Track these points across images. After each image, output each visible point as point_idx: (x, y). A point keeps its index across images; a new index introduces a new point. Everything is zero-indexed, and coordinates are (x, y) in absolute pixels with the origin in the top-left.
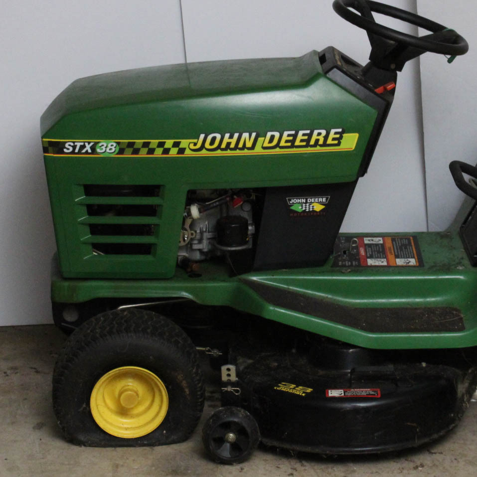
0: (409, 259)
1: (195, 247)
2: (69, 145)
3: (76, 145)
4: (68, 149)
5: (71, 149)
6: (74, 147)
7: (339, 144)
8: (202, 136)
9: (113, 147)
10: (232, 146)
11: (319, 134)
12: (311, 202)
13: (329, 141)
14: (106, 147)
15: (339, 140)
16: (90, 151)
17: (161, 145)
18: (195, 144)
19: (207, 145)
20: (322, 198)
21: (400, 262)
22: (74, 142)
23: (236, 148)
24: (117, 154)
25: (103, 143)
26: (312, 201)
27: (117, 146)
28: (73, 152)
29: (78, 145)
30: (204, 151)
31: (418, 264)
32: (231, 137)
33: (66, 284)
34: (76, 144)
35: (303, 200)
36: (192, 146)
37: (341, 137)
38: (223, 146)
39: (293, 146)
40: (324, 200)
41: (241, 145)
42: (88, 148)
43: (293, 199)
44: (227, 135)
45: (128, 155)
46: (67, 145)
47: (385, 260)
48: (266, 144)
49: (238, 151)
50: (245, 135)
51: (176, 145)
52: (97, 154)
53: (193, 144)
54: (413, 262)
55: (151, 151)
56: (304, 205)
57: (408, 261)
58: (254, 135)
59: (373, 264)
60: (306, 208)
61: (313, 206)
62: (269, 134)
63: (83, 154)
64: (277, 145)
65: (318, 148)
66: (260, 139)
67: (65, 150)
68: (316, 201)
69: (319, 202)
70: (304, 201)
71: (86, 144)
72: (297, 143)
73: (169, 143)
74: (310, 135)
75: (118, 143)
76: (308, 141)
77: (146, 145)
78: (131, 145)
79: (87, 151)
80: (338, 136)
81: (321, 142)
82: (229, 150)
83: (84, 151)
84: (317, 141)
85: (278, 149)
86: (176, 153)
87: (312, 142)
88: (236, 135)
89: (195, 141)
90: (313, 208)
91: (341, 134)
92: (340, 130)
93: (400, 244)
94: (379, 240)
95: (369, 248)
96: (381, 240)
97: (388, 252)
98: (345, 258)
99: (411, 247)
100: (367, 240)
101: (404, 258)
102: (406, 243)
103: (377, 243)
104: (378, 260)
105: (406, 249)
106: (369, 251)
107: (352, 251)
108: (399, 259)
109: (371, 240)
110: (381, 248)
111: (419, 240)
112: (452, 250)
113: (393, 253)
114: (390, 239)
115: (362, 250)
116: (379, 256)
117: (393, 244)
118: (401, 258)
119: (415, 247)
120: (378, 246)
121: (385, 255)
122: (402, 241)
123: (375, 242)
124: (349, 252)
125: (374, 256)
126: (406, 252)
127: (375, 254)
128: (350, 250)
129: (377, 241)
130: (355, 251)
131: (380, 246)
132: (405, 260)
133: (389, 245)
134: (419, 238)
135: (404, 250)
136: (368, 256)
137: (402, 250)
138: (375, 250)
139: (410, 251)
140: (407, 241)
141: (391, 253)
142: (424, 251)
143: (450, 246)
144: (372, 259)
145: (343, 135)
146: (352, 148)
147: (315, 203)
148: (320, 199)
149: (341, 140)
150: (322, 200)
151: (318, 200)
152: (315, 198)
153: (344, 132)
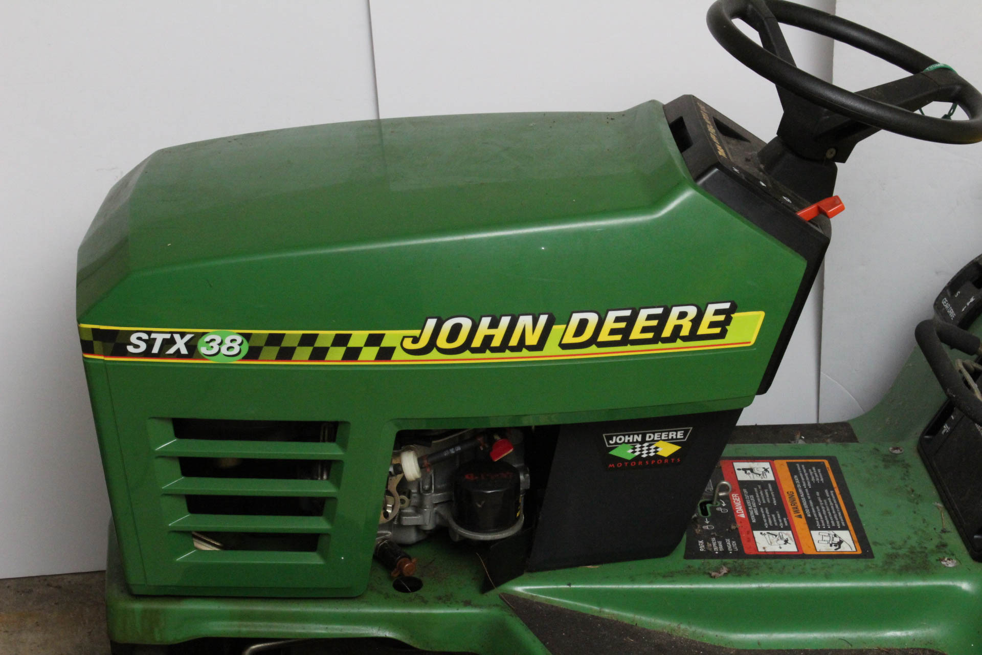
0: (837, 532)
1: (408, 521)
2: (139, 339)
3: (155, 339)
4: (137, 346)
5: (143, 347)
6: (150, 343)
7: (722, 335)
8: (431, 323)
9: (235, 345)
10: (496, 343)
11: (682, 315)
12: (653, 440)
13: (703, 329)
14: (220, 344)
15: (724, 325)
16: (184, 351)
17: (341, 340)
18: (416, 340)
19: (442, 342)
20: (676, 431)
21: (822, 541)
22: (149, 333)
23: (504, 346)
24: (245, 358)
25: (214, 334)
26: (656, 439)
27: (245, 341)
28: (147, 353)
29: (159, 338)
30: (434, 354)
31: (859, 552)
32: (494, 324)
33: (138, 606)
34: (153, 336)
35: (636, 436)
36: (408, 344)
37: (728, 321)
38: (477, 342)
39: (625, 341)
40: (680, 435)
41: (514, 342)
42: (180, 345)
43: (617, 436)
44: (486, 321)
45: (268, 359)
46: (133, 338)
47: (790, 532)
48: (569, 339)
49: (508, 353)
50: (525, 321)
51: (374, 340)
52: (201, 357)
53: (411, 339)
54: (848, 542)
55: (319, 354)
56: (638, 446)
57: (837, 540)
58: (543, 319)
59: (770, 549)
60: (641, 451)
61: (656, 448)
62: (576, 318)
63: (170, 356)
64: (593, 341)
65: (679, 343)
66: (557, 329)
67: (130, 349)
68: (663, 438)
69: (668, 440)
70: (640, 439)
71: (177, 337)
72: (636, 334)
73: (358, 338)
74: (663, 319)
75: (247, 337)
76: (658, 330)
77: (308, 340)
78: (274, 340)
79: (178, 351)
80: (721, 318)
81: (685, 332)
82: (488, 351)
83: (172, 351)
84: (678, 328)
85: (593, 349)
86: (373, 358)
87: (667, 332)
88: (505, 321)
89: (416, 333)
90: (656, 452)
91: (728, 313)
92: (727, 306)
93: (809, 483)
94: (764, 468)
95: (749, 494)
96: (768, 470)
97: (790, 507)
98: (708, 528)
99: (832, 492)
100: (741, 468)
101: (827, 529)
102: (820, 479)
103: (762, 478)
104: (776, 536)
105: (825, 501)
106: (752, 505)
107: (717, 504)
108: (817, 532)
109: (748, 471)
110: (773, 495)
111: (843, 469)
112: (917, 503)
113: (802, 513)
114: (786, 468)
115: (736, 501)
116: (775, 521)
117: (795, 485)
118: (822, 529)
119: (841, 493)
120: (766, 491)
121: (786, 517)
122: (811, 473)
123: (758, 476)
124: (713, 509)
125: (765, 521)
126: (826, 509)
127: (766, 514)
128: (714, 503)
129: (761, 473)
130: (724, 505)
131: (771, 489)
132: (829, 534)
133: (787, 486)
134: (843, 465)
135: (821, 501)
136: (754, 521)
137: (816, 503)
138: (764, 502)
139: (834, 506)
140: (820, 474)
141: (796, 511)
142: (861, 505)
143: (909, 489)
144: (764, 532)
145: (732, 315)
146: (749, 343)
147: (661, 441)
148: (673, 434)
149: (727, 327)
150: (676, 435)
151: (668, 436)
152: (662, 432)
153: (734, 309)
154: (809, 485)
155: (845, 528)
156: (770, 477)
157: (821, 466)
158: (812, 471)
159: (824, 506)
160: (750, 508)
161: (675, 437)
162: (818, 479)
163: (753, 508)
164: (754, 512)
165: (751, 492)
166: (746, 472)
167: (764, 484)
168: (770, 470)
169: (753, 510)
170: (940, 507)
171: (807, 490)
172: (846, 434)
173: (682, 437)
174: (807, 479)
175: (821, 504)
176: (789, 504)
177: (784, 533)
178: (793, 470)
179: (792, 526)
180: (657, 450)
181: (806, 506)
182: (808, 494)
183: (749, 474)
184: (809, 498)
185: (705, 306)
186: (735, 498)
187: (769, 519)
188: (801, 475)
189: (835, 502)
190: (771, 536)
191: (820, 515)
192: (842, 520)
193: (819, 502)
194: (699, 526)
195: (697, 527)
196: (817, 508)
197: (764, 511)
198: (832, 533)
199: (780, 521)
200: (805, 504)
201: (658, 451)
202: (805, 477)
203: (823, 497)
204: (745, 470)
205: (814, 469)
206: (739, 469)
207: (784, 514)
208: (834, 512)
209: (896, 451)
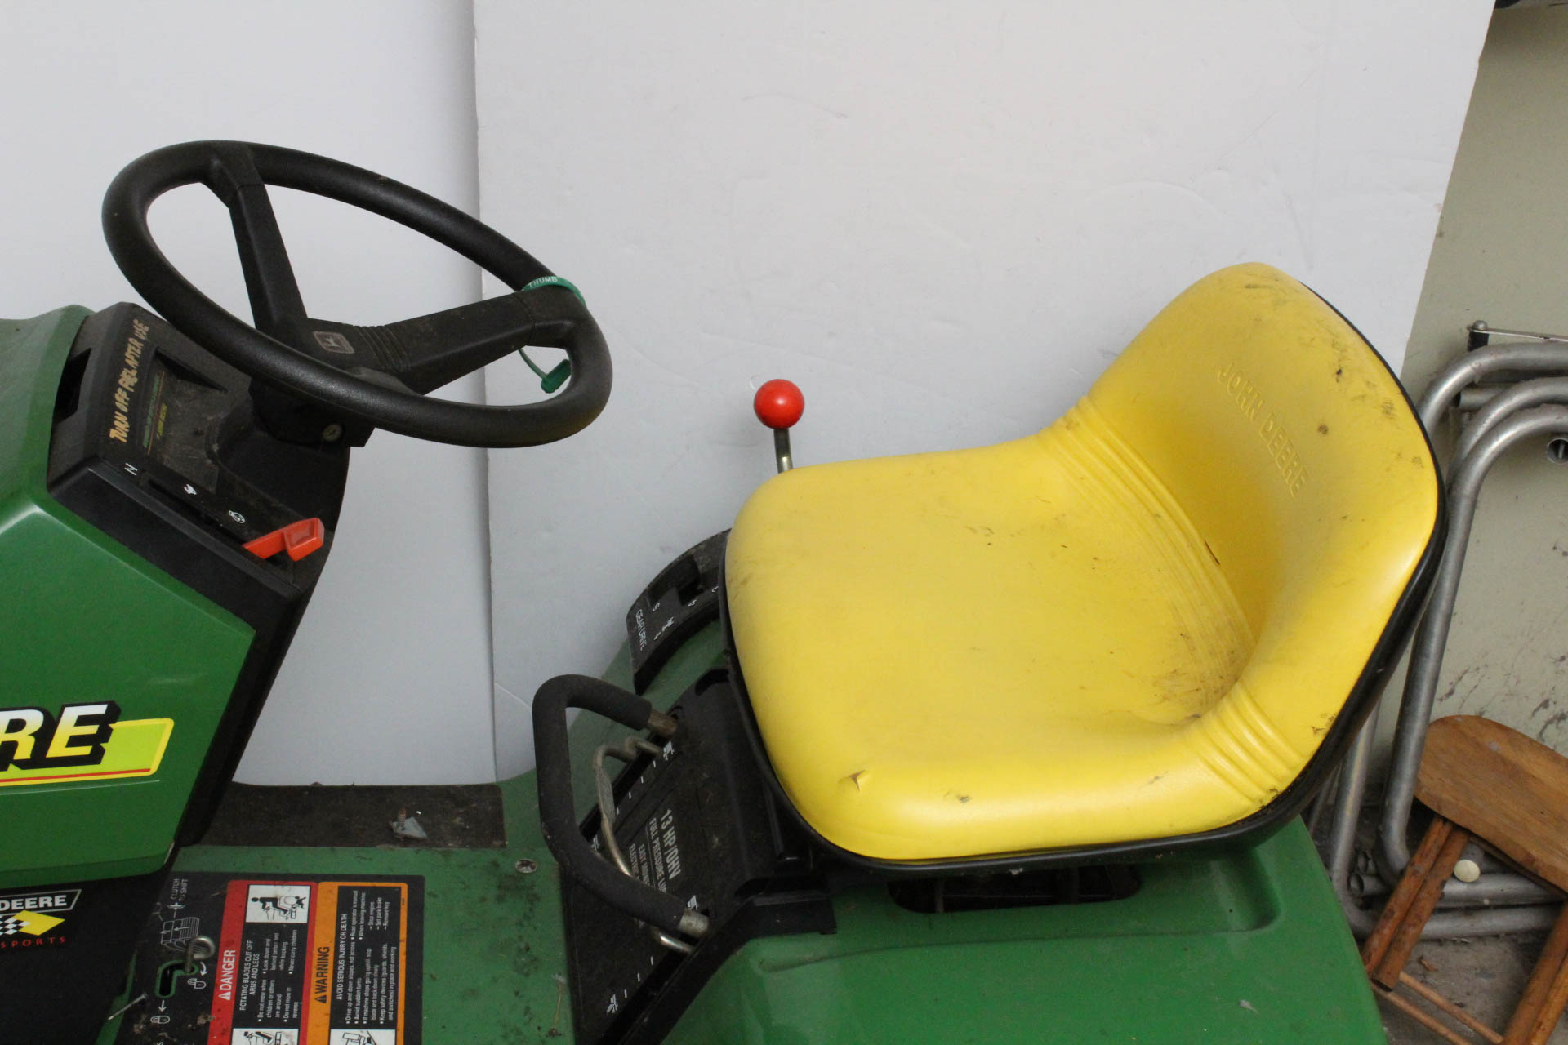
0: (374, 1033)
7: (96, 757)
11: (16, 725)
12: (10, 910)
13: (58, 747)
15: (97, 744)
20: (52, 897)
26: (14, 907)
37: (105, 734)
47: (295, 1033)
68: (28, 906)
69: (38, 909)
80: (92, 729)
81: (24, 751)
84: (8, 748)
90: (18, 928)
91: (104, 723)
92: (101, 709)
93: (362, 929)
94: (297, 898)
95: (253, 952)
96: (303, 901)
97: (314, 979)
98: (158, 1022)
99: (393, 948)
100: (259, 897)
101: (360, 1026)
102: (382, 921)
103: (287, 918)
104: (269, 1039)
105: (376, 967)
106: (250, 975)
107: (193, 970)
108: (341, 1032)
109: (269, 904)
110: (293, 954)
111: (428, 901)
112: (527, 975)
113: (328, 993)
114: (334, 897)
115: (227, 967)
116: (278, 1008)
117: (338, 931)
118: (352, 1026)
119: (408, 953)
120: (285, 944)
121: (299, 1000)
122: (372, 909)
123: (282, 913)
124: (182, 980)
125: (262, 1006)
126: (371, 985)
127: (267, 992)
128: (188, 970)
129: (288, 907)
130: (203, 973)
131: (294, 943)
132: (360, 1037)
133: (323, 937)
134: (430, 894)
135: (368, 967)
136: (242, 1008)
137: (360, 973)
138: (274, 968)
139: (388, 978)
140: (387, 912)
141: (321, 989)
142: (433, 978)
143: (523, 946)
144: (252, 1031)
145: (112, 726)
146: (148, 770)
147: (24, 912)
148: (45, 900)
149: (104, 745)
150: (53, 902)
151: (38, 903)
152: (24, 898)
153: (114, 714)
154: (361, 934)
155: (390, 1025)
156: (301, 917)
157: (392, 896)
158: (376, 905)
159: (372, 978)
160: (245, 981)
161: (50, 905)
162: (379, 923)
163: (251, 979)
164: (249, 988)
165: (259, 948)
166: (264, 907)
167: (284, 930)
168: (306, 902)
169: (249, 984)
170: (561, 983)
171: (353, 945)
172: (490, 808)
173: (65, 904)
174: (362, 921)
175: (368, 973)
176: (314, 971)
177: (284, 1033)
178: (345, 903)
179: (302, 1021)
180: (20, 925)
181: (340, 979)
182: (352, 953)
183: (269, 909)
184: (352, 959)
185: (59, 709)
186: (227, 958)
187: (270, 1003)
188: (354, 914)
189: (392, 970)
190: (260, 1039)
191: (358, 998)
192: (391, 1007)
193: (365, 970)
194: (144, 1017)
195: (140, 1018)
196: (359, 981)
197: (268, 986)
198: (365, 1033)
199: (287, 1007)
200: (341, 973)
201: (21, 927)
202: (358, 919)
203: (377, 959)
204: (264, 900)
205: (380, 900)
206: (255, 900)
207: (298, 996)
208: (383, 991)
209: (524, 868)
